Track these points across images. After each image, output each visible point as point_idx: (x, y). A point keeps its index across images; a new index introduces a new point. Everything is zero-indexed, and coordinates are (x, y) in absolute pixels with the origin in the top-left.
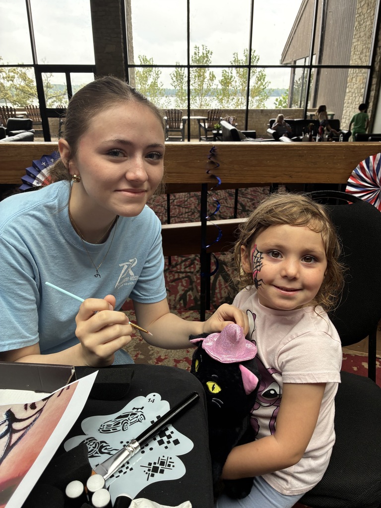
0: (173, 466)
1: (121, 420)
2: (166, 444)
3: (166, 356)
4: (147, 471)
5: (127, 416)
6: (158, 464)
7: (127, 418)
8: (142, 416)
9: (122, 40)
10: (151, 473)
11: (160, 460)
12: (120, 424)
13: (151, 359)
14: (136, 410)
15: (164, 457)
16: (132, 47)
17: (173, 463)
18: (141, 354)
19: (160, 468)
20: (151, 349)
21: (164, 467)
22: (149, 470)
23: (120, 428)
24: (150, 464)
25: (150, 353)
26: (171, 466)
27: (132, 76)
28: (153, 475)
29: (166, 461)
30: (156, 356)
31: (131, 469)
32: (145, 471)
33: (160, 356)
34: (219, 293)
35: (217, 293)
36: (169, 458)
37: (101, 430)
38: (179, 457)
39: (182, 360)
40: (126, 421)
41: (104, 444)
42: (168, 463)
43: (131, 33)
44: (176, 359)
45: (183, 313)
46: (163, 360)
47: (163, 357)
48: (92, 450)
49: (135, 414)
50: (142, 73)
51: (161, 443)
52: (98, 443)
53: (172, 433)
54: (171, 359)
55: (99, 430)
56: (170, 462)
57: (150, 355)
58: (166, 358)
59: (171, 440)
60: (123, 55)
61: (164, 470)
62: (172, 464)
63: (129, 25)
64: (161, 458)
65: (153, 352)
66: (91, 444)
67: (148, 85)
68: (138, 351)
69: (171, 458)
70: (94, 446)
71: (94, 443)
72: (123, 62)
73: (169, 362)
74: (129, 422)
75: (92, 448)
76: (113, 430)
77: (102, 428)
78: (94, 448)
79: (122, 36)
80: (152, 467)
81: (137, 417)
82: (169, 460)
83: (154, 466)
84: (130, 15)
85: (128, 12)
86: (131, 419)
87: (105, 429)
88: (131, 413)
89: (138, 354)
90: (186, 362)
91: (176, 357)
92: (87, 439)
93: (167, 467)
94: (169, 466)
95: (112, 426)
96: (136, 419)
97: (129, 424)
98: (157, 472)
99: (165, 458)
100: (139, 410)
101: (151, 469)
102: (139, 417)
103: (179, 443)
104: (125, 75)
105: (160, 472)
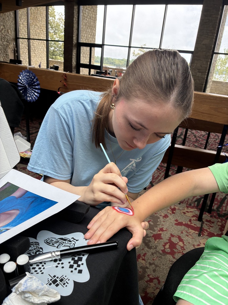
0: (66, 286)
1: (61, 241)
2: (73, 269)
3: (167, 229)
4: (49, 280)
5: (65, 240)
6: (59, 279)
7: (64, 242)
8: (73, 245)
9: (215, 37)
10: (51, 282)
11: (62, 277)
12: (58, 243)
13: (157, 227)
14: (73, 239)
15: (66, 276)
16: (220, 42)
17: (68, 283)
18: (152, 222)
19: (58, 282)
20: (159, 221)
21: (61, 283)
22: (51, 280)
23: (56, 245)
24: (55, 276)
25: (158, 223)
26: (65, 285)
27: (215, 60)
28: (50, 284)
29: (65, 280)
30: (161, 227)
31: (42, 273)
32: (48, 279)
33: (163, 228)
34: (225, 207)
35: (224, 206)
36: (68, 279)
37: (45, 241)
38: (74, 282)
39: (176, 236)
40: (63, 243)
41: (41, 250)
42: (65, 282)
43: (222, 34)
44: (172, 233)
45: (189, 208)
46: (164, 231)
47: (164, 229)
48: (33, 250)
49: (70, 241)
50: (223, 60)
51: (71, 267)
52: (39, 247)
53: (82, 264)
54: (169, 232)
55: (45, 240)
56: (66, 282)
57: (157, 225)
58: (166, 231)
59: (78, 268)
60: (213, 46)
61: (59, 285)
62: (66, 284)
63: (222, 29)
64: (64, 276)
65: (160, 223)
66: (35, 246)
67: (226, 67)
68: (151, 219)
69: (69, 280)
70: (35, 248)
71: (37, 246)
72: (212, 50)
73: (167, 233)
74: (63, 244)
75: (33, 249)
76: (52, 244)
77: (47, 240)
78: (34, 249)
79: (215, 35)
80: (54, 278)
81: (70, 244)
82: (67, 281)
83: (55, 279)
84: (225, 23)
85: (223, 21)
86: (66, 243)
87: (48, 242)
88: (69, 240)
89: (150, 221)
90: (178, 239)
91: (173, 233)
92: (35, 242)
93: (62, 284)
94: (64, 284)
95: (53, 242)
96: (69, 245)
97: (63, 246)
98: (54, 284)
99: (66, 278)
100: (75, 241)
101: (53, 280)
102: (71, 245)
103: (81, 273)
104: (210, 58)
105: (56, 285)
